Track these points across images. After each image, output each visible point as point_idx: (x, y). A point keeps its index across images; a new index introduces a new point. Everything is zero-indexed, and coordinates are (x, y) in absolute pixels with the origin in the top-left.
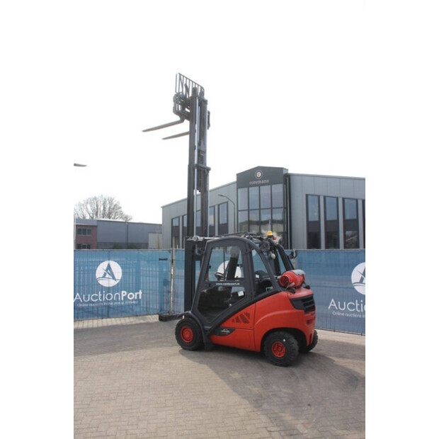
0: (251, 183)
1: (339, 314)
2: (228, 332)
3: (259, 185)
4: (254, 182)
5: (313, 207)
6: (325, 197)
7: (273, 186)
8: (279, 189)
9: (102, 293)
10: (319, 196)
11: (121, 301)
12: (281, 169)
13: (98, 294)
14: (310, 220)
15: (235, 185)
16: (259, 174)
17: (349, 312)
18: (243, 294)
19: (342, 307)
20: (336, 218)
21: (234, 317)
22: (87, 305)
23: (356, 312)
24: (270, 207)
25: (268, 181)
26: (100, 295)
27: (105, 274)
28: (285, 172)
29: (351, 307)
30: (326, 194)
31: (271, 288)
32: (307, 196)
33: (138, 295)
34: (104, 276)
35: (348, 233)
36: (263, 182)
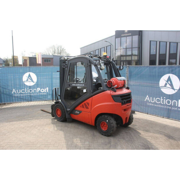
0: (122, 35)
1: (150, 104)
2: (79, 113)
3: (126, 36)
5: (153, 47)
6: (160, 42)
7: (133, 37)
8: (136, 38)
9: (27, 89)
10: (157, 42)
11: (37, 93)
13: (25, 89)
14: (151, 54)
15: (114, 37)
18: (86, 91)
20: (165, 53)
21: (81, 105)
22: (19, 95)
24: (131, 47)
25: (131, 34)
26: (26, 90)
27: (28, 79)
30: (160, 40)
31: (102, 88)
32: (150, 41)
33: (46, 90)
34: (27, 80)
35: (171, 60)
36: (128, 35)
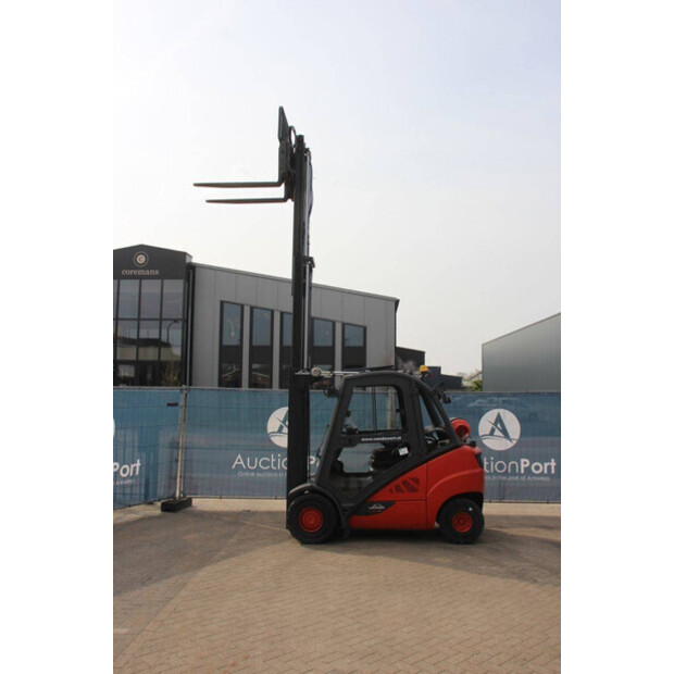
0: (124, 272)
1: (247, 474)
2: (382, 507)
3: (141, 278)
4: (131, 272)
6: (252, 308)
7: (165, 281)
8: (175, 287)
10: (242, 307)
12: (183, 255)
16: (141, 259)
17: (262, 471)
19: (252, 464)
20: (268, 344)
21: (392, 486)
23: (271, 470)
25: (157, 272)
28: (188, 260)
29: (265, 463)
30: (253, 304)
32: (222, 303)
36: (148, 273)
